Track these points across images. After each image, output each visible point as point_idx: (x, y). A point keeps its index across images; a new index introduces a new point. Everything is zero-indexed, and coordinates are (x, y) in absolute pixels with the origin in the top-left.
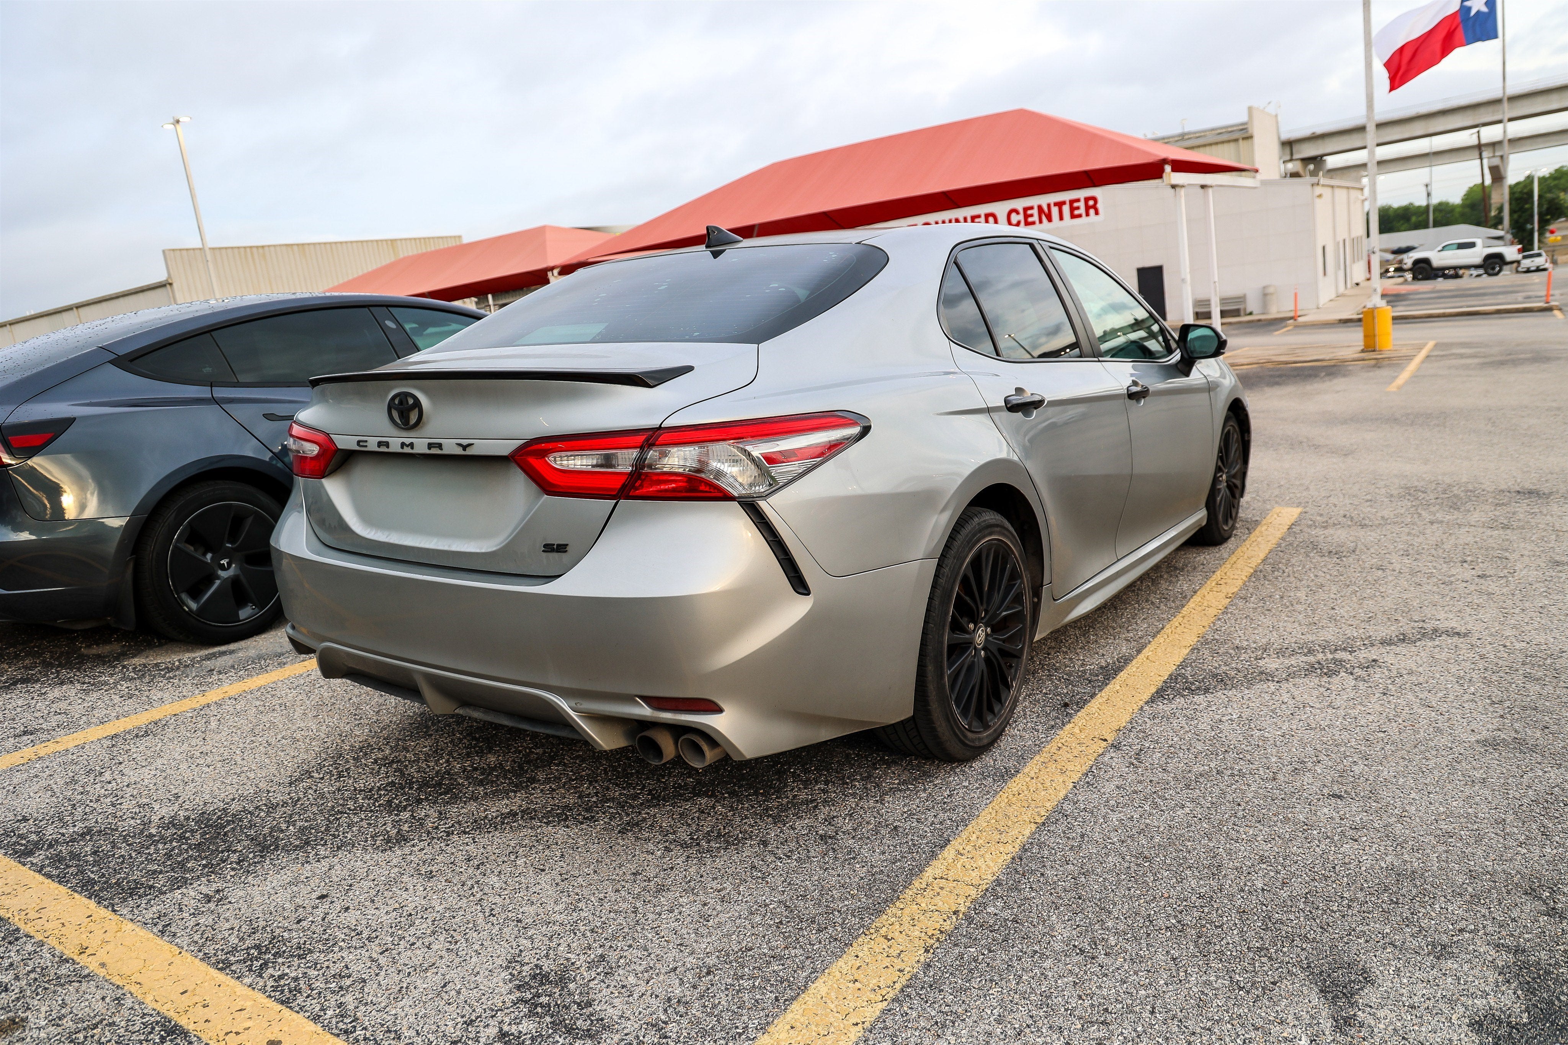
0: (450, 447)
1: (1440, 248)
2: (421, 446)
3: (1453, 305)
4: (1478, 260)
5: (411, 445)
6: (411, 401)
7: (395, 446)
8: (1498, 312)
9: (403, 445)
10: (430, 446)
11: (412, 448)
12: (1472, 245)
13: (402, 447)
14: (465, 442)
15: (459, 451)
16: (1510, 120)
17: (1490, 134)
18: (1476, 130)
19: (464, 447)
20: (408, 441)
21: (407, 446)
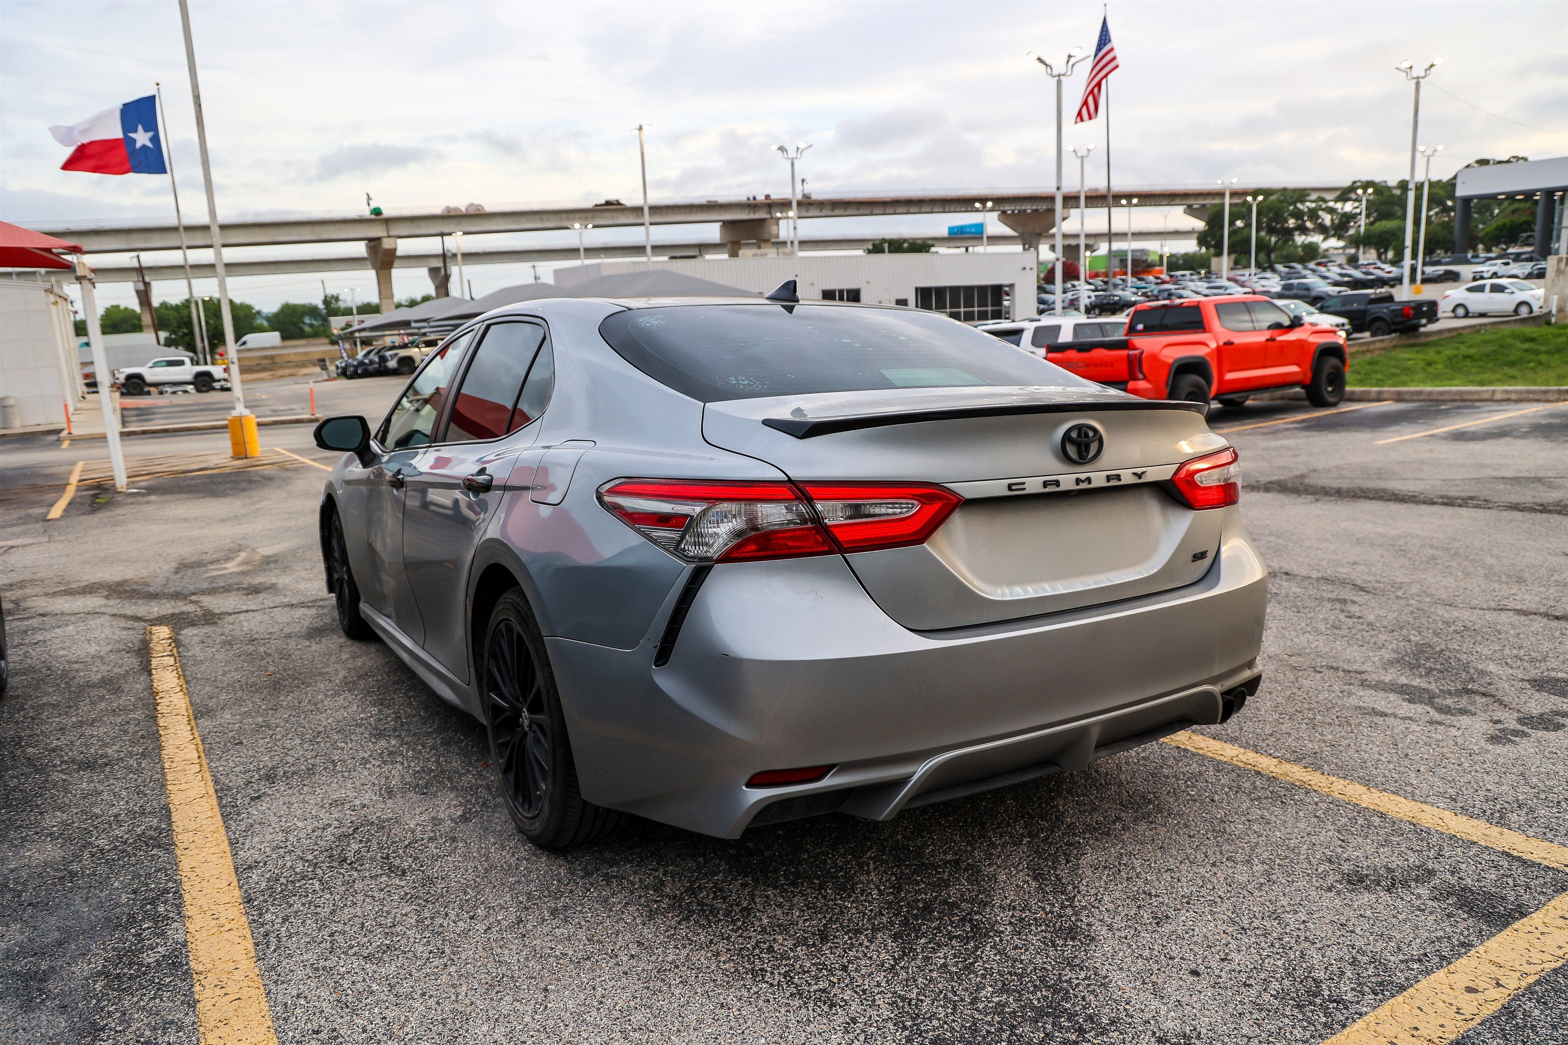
0: (1127, 478)
1: (150, 364)
2: (1099, 480)
3: (213, 417)
4: (189, 377)
5: (1089, 480)
6: (1091, 434)
7: (1067, 482)
8: (275, 423)
9: (1078, 481)
10: (1109, 478)
11: (1090, 483)
12: (181, 363)
13: (1078, 484)
14: (1139, 471)
15: (1134, 480)
16: (189, 247)
17: (149, 258)
18: (135, 254)
19: (1139, 476)
20: (1083, 476)
21: (1083, 481)
